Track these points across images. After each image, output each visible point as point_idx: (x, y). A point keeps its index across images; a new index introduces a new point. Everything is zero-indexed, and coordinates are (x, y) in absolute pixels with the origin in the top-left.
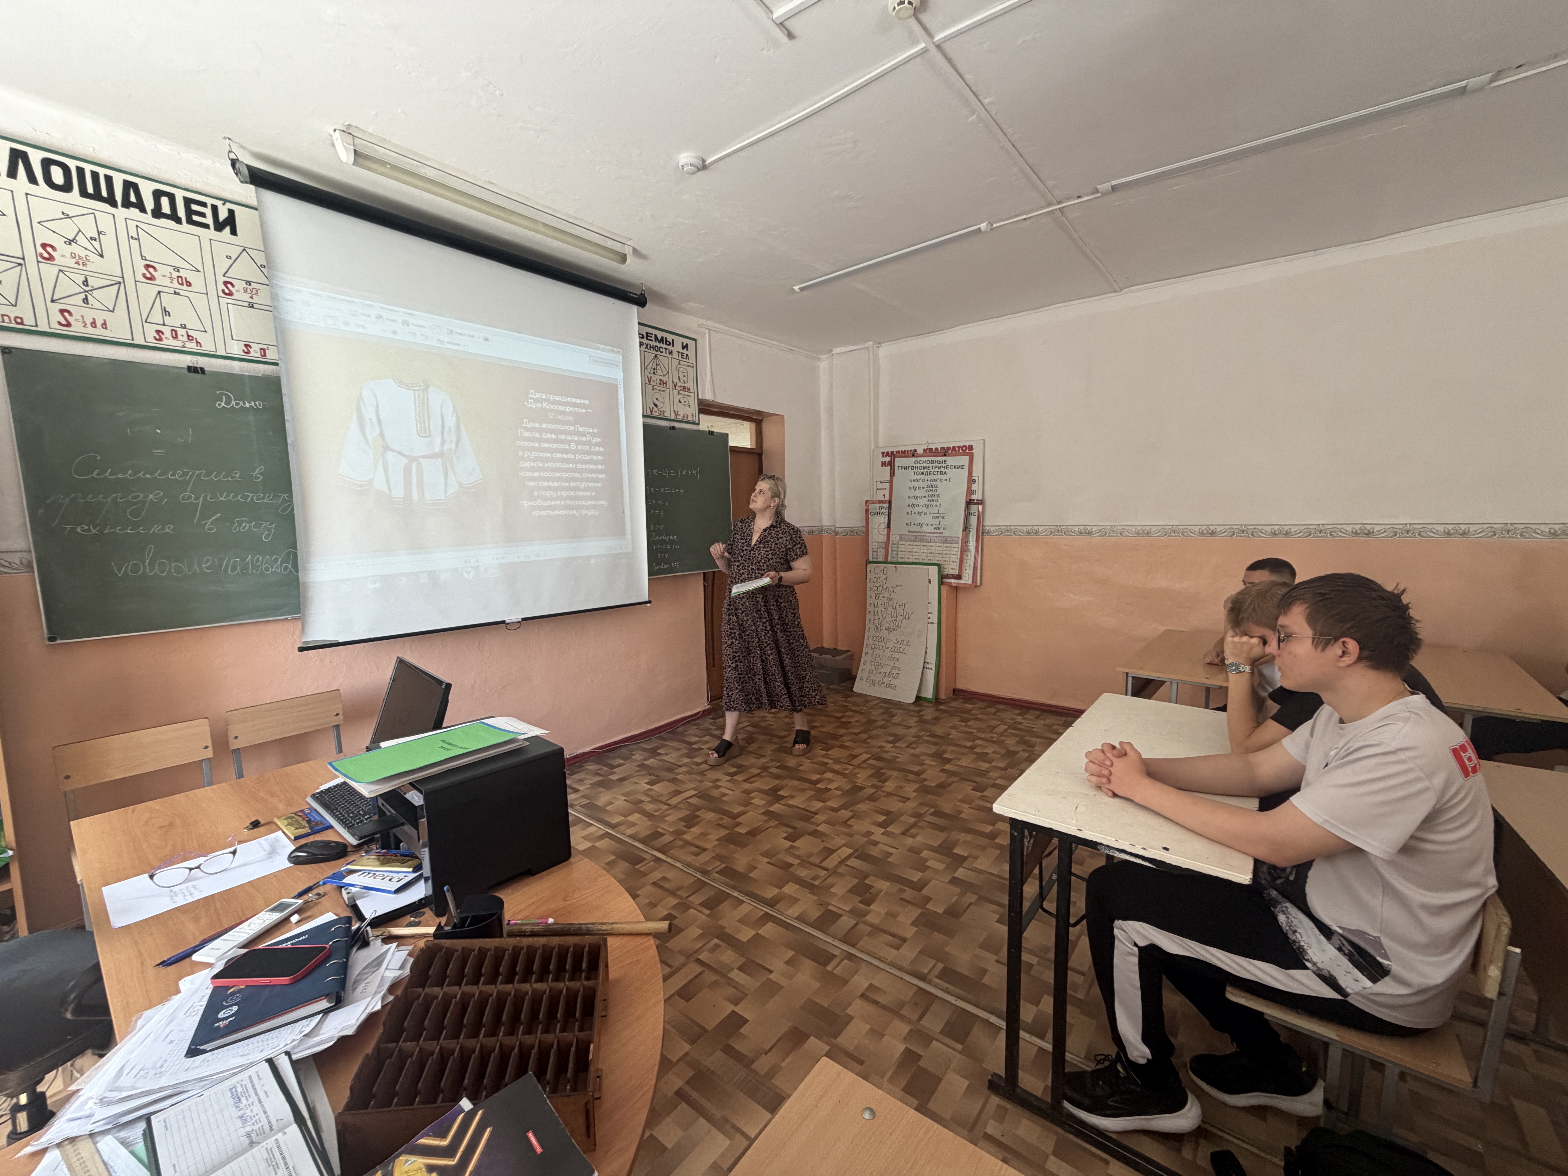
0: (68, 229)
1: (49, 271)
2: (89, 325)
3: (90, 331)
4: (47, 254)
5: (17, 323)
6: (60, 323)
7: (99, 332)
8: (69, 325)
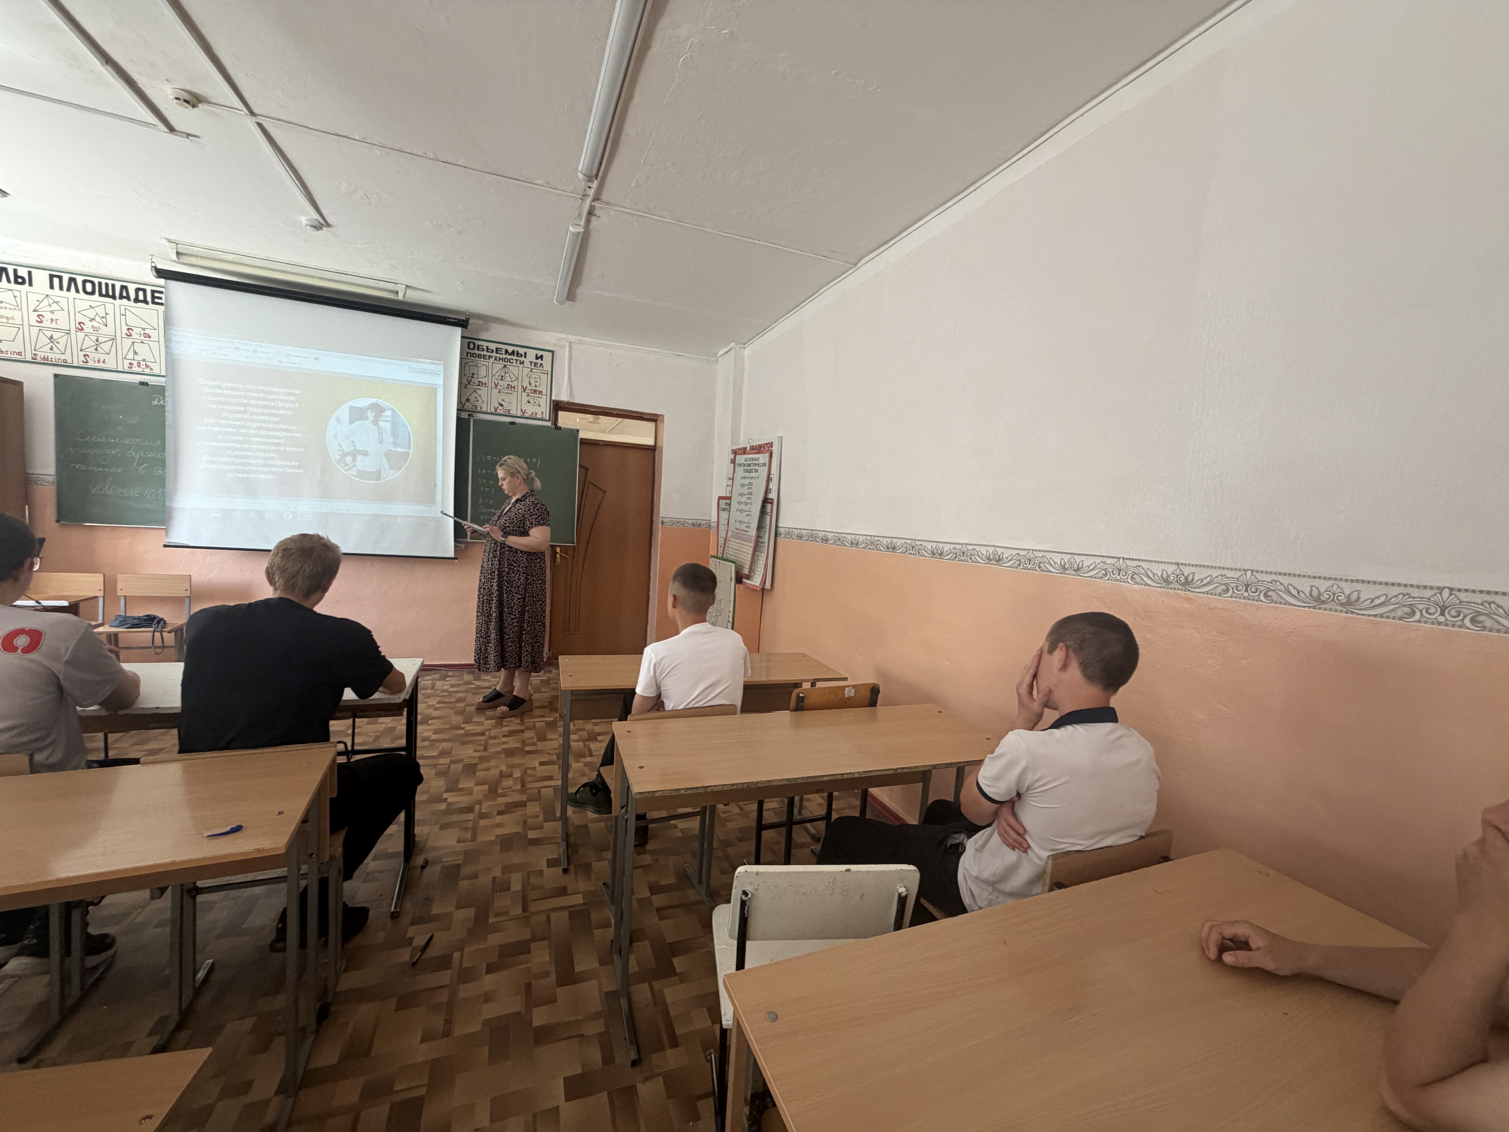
0: (91, 314)
1: (81, 335)
2: (97, 362)
3: (97, 365)
4: (80, 328)
5: (64, 362)
6: (83, 362)
7: (101, 365)
8: (87, 362)
